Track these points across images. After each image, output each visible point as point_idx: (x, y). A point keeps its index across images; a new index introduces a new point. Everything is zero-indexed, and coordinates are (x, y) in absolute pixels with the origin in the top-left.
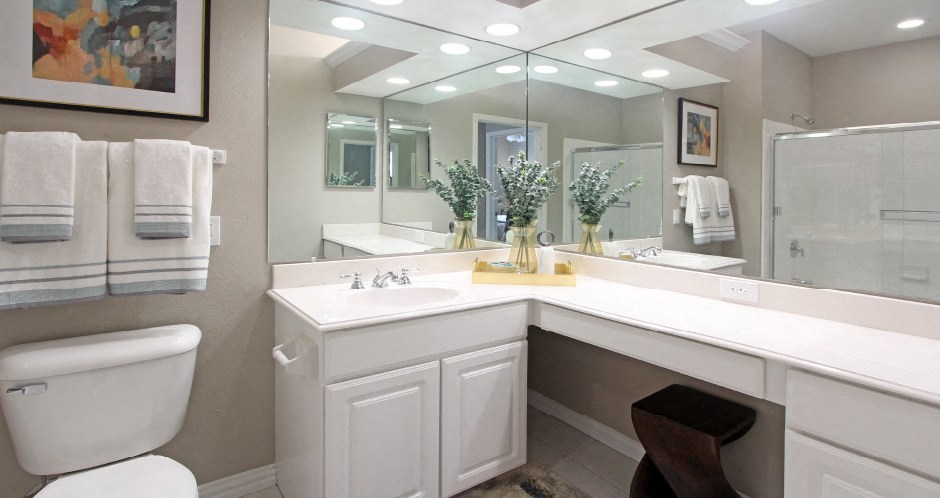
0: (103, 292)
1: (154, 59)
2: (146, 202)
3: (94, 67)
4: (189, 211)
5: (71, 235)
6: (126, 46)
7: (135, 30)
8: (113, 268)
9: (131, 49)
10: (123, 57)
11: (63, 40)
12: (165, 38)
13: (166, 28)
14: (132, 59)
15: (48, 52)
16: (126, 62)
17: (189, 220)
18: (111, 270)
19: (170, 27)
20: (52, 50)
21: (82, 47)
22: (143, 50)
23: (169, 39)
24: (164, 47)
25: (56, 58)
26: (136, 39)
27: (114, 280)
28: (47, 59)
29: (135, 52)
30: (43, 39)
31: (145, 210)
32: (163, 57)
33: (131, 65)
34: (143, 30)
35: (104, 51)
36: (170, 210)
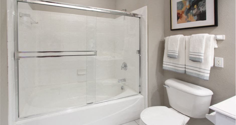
0: (184, 72)
1: (200, 12)
2: (191, 51)
3: (187, 18)
4: (203, 55)
5: (177, 57)
6: (193, 11)
7: (195, 6)
8: (187, 67)
9: (194, 12)
10: (193, 14)
11: (182, 14)
12: (203, 5)
13: (203, 2)
14: (194, 14)
15: (179, 18)
16: (193, 15)
17: (202, 57)
18: (186, 67)
19: (204, 1)
20: (180, 18)
21: (185, 15)
22: (197, 11)
23: (204, 5)
24: (203, 8)
25: (181, 19)
26: (196, 8)
27: (187, 70)
28: (179, 20)
29: (195, 12)
30: (179, 16)
31: (191, 53)
32: (203, 11)
33: (194, 16)
34: (197, 5)
35: (189, 14)
36: (197, 54)
